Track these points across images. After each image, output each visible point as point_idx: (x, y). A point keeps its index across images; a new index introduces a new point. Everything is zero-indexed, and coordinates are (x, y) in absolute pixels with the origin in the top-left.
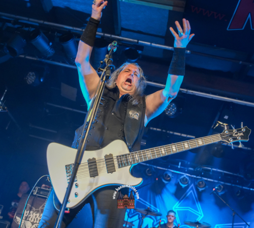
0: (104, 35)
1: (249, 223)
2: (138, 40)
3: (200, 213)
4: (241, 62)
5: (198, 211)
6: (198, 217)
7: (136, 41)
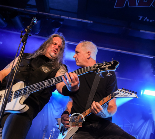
0: (38, 13)
1: (133, 124)
4: (124, 28)
7: (59, 16)
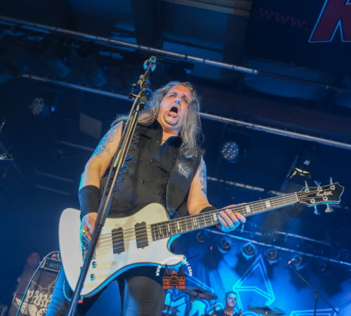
0: (139, 48)
1: (337, 309)
2: (186, 55)
3: (270, 295)
4: (327, 87)
5: (267, 292)
6: (267, 300)
7: (184, 56)
